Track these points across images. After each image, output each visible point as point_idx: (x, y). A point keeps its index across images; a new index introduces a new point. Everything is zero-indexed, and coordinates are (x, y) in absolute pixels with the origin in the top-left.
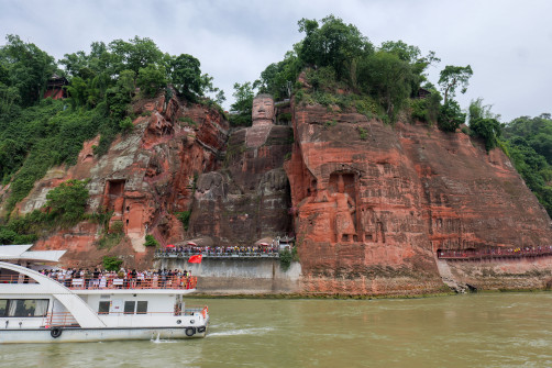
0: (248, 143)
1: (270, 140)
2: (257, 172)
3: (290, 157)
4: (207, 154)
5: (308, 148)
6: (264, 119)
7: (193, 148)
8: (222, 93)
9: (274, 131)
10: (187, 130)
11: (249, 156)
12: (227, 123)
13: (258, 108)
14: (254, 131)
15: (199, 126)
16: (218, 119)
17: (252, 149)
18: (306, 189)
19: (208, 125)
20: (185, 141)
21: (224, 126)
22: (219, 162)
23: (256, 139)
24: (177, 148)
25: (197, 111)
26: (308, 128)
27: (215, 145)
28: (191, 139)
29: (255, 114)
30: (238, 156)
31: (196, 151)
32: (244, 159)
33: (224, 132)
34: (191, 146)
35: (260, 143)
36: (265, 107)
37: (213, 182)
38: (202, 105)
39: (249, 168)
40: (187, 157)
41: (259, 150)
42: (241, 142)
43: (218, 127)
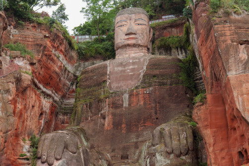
0: (112, 85)
1: (148, 79)
2: (129, 129)
3: (203, 101)
4: (46, 104)
5: (240, 84)
6: (134, 45)
7: (28, 92)
8: (62, 8)
9: (153, 65)
10: (20, 63)
11: (115, 105)
12: (74, 54)
13: (125, 29)
14: (121, 64)
15: (36, 57)
16: (62, 48)
17: (119, 94)
18: (235, 151)
19: (49, 57)
20: (18, 80)
21: (70, 60)
22: (61, 117)
23: (124, 77)
24: (8, 91)
25: (32, 34)
26: (237, 51)
27: (57, 89)
28: (27, 77)
29: (120, 38)
30: (95, 105)
31: (32, 97)
32: (106, 109)
33: (70, 68)
34: (25, 89)
35: (132, 84)
36: (136, 28)
37: (66, 147)
38: (40, 24)
39: (116, 125)
40: (19, 106)
41: (131, 95)
42: (101, 83)
43: (62, 60)
